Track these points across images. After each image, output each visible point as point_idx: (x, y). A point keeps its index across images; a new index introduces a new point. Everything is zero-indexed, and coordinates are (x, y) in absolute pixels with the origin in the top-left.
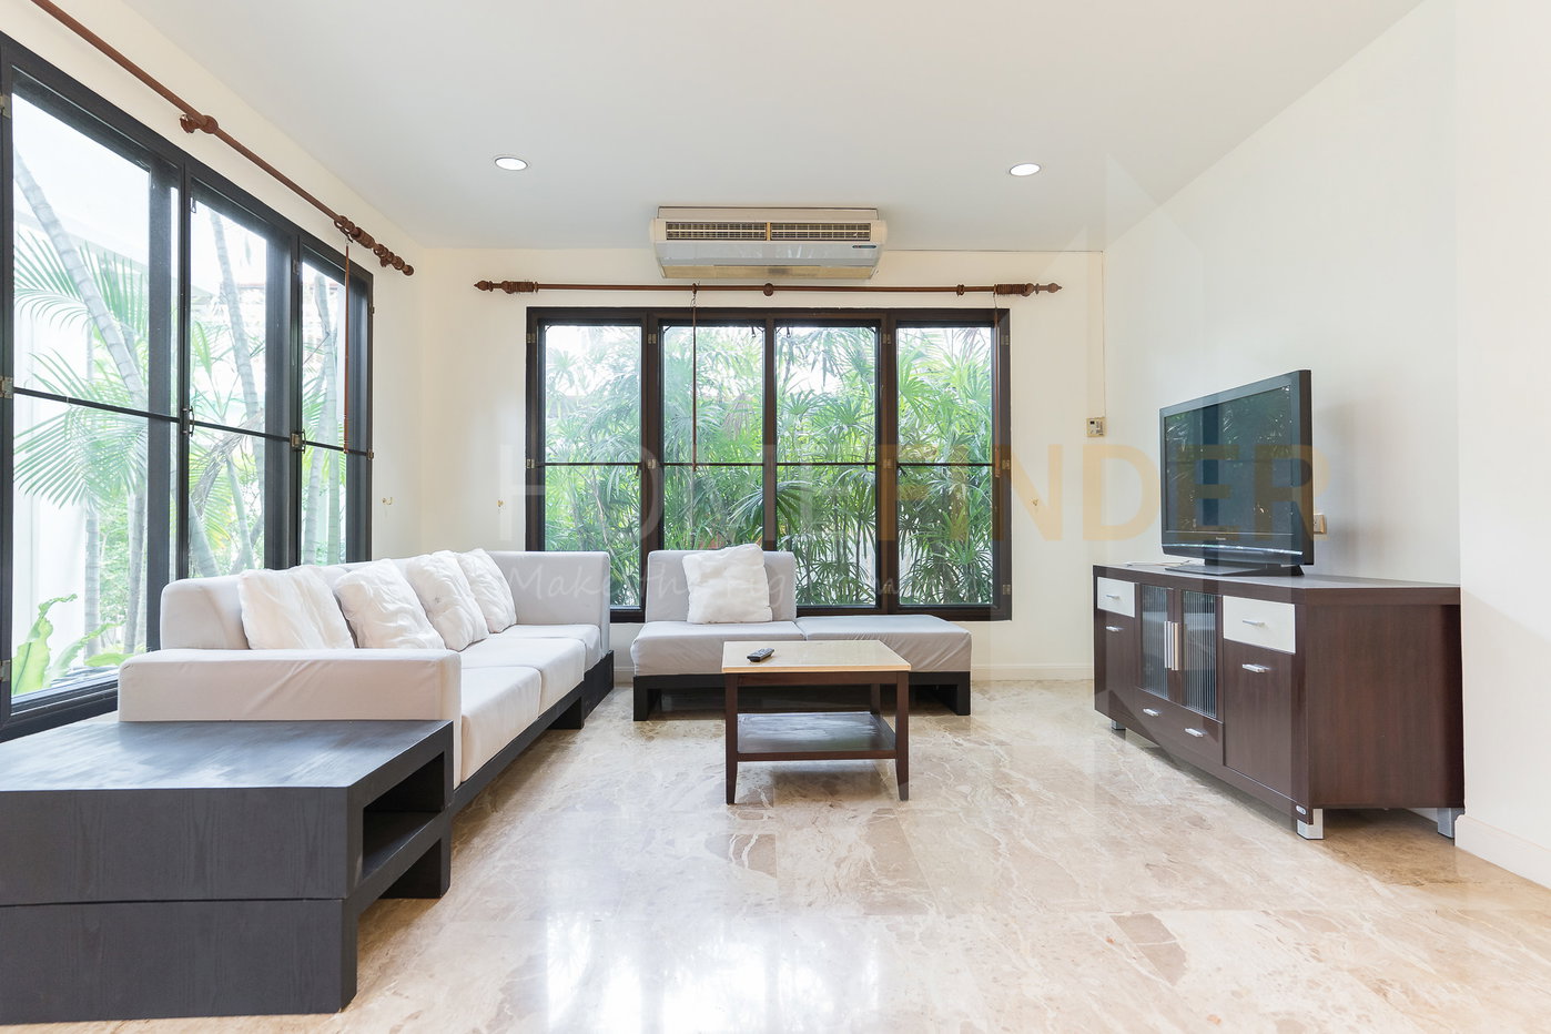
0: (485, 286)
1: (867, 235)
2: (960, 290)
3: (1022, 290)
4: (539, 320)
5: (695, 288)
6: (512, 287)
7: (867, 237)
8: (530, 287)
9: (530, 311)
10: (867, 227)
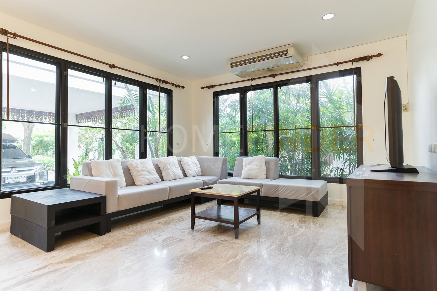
0: (203, 88)
1: (287, 53)
2: (338, 64)
3: (367, 58)
4: (216, 95)
5: (252, 79)
6: (209, 87)
7: (287, 54)
8: (213, 86)
9: (214, 93)
10: (287, 51)
